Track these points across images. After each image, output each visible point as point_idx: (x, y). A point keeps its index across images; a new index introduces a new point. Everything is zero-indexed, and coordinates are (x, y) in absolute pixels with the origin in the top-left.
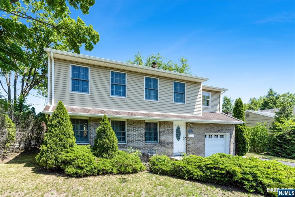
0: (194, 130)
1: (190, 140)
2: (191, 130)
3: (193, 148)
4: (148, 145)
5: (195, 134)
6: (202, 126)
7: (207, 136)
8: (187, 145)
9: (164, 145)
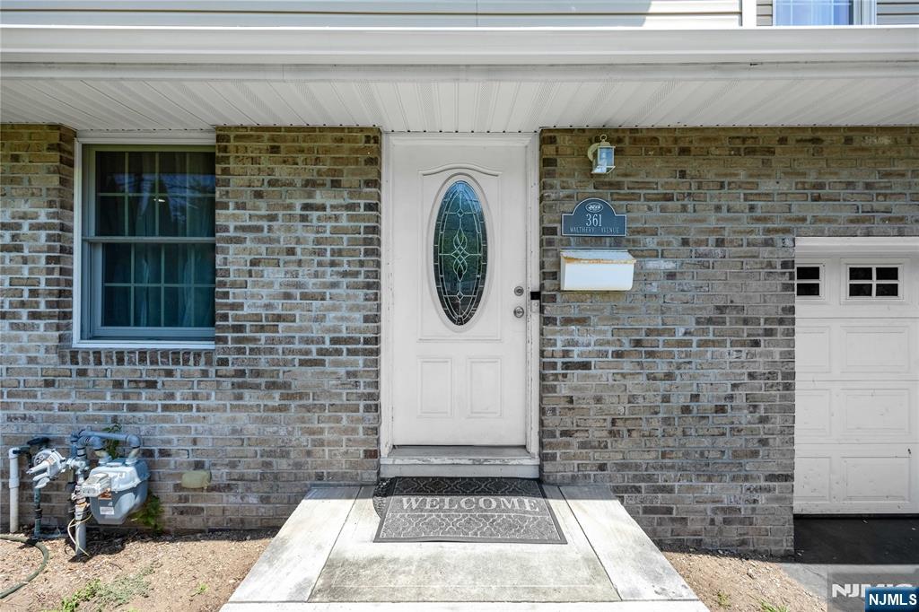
0: (640, 213)
1: (582, 321)
2: (606, 212)
3: (622, 409)
4: (91, 367)
5: (656, 255)
6: (752, 162)
7: (834, 284)
8: (550, 371)
9: (263, 366)
